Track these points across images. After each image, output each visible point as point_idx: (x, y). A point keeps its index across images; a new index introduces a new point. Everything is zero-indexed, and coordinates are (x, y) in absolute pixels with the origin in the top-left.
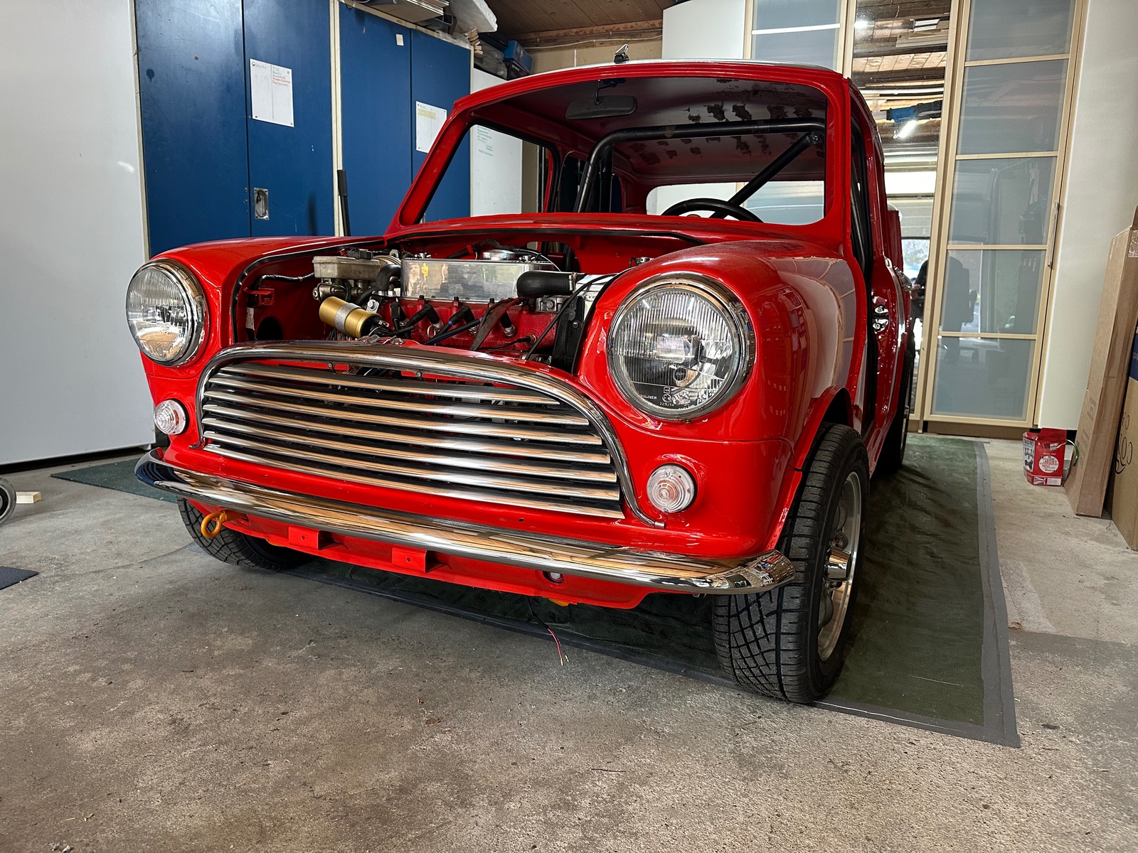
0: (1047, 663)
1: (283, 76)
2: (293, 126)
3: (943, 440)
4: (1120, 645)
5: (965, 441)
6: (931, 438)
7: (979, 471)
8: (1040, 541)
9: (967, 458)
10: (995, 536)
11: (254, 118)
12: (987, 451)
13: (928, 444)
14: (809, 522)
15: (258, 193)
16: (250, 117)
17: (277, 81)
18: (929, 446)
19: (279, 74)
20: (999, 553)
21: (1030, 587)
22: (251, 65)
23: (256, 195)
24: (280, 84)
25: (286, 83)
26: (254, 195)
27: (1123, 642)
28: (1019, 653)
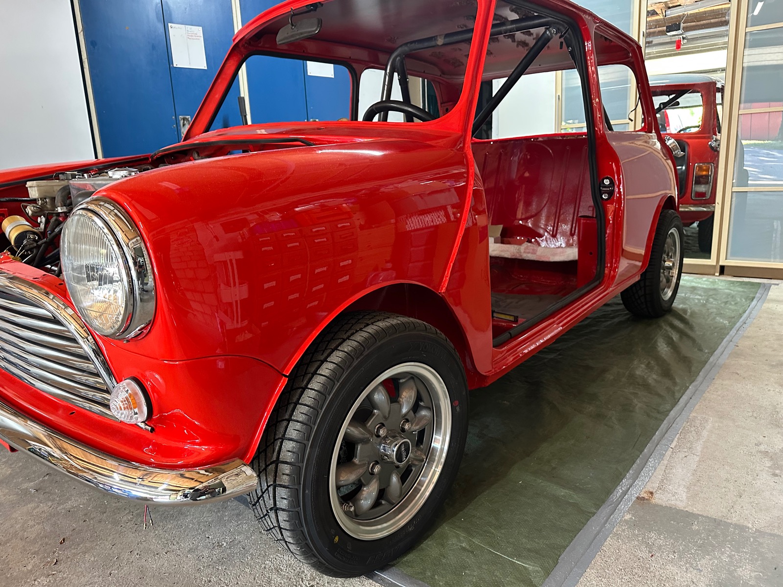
0: (643, 547)
1: (195, 32)
2: (206, 68)
3: (733, 282)
4: (742, 528)
5: (752, 284)
6: (722, 281)
7: (745, 315)
8: (751, 393)
9: (744, 300)
10: (708, 386)
11: (175, 66)
12: (770, 293)
13: (716, 286)
14: (298, 426)
15: (184, 120)
16: (172, 66)
17: (190, 37)
18: (715, 289)
19: (192, 31)
20: (697, 407)
21: (699, 448)
22: (170, 28)
23: (182, 122)
24: (194, 39)
25: (198, 38)
26: (179, 121)
27: (750, 526)
28: (624, 531)
